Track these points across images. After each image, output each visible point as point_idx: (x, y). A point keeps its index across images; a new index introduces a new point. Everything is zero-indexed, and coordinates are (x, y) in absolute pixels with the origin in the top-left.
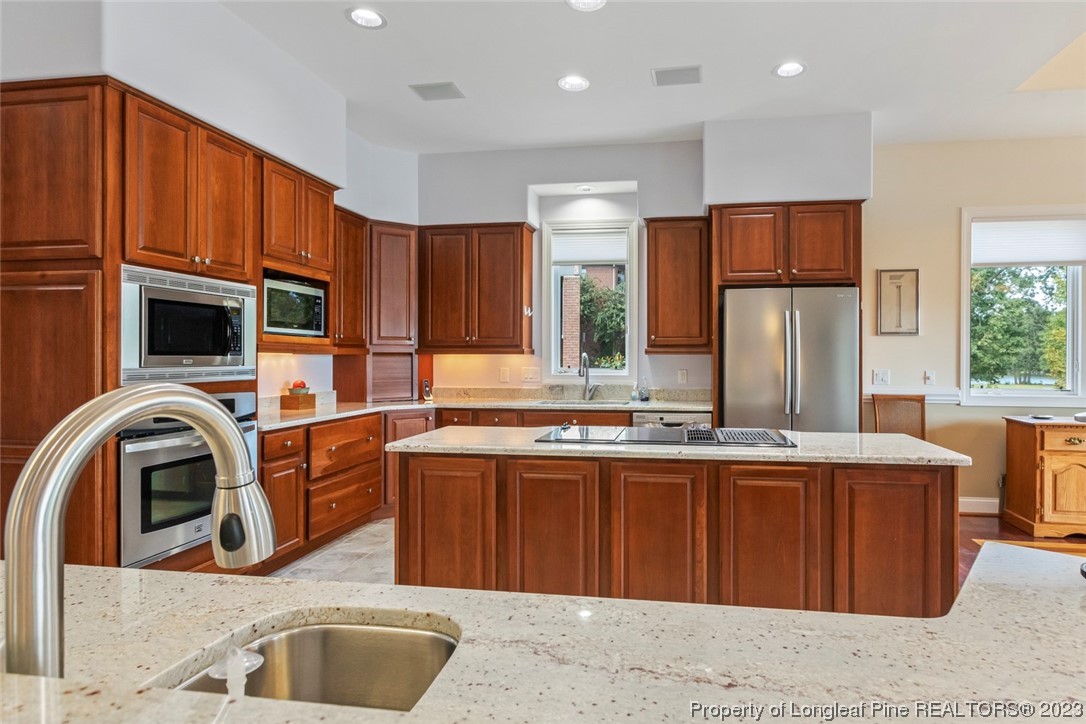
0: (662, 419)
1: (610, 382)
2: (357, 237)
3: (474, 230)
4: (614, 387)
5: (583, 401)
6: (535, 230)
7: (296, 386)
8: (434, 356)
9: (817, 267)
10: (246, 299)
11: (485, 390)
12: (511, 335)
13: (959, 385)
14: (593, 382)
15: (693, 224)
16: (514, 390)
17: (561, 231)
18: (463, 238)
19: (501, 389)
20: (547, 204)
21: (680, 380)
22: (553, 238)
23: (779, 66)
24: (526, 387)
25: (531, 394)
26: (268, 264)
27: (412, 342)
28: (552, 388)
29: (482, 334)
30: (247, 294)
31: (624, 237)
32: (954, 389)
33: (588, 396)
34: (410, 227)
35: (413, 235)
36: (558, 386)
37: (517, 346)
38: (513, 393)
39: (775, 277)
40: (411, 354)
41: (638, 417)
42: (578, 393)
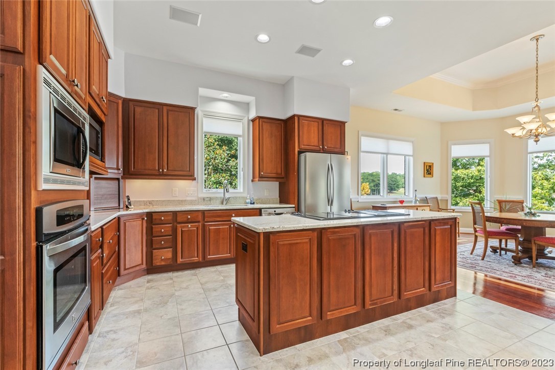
0: (275, 211)
1: (233, 195)
3: (164, 107)
4: (236, 198)
9: (333, 146)
10: (86, 124)
11: (163, 201)
12: (188, 170)
13: (358, 194)
15: (279, 122)
16: (182, 201)
17: (209, 115)
18: (157, 111)
19: (174, 201)
21: (266, 194)
22: (204, 119)
23: (343, 61)
24: (188, 199)
25: (192, 202)
26: (89, 100)
27: (120, 172)
29: (169, 168)
30: (86, 120)
31: (241, 124)
32: (357, 196)
33: (225, 203)
34: (119, 97)
35: (120, 102)
36: (208, 198)
37: (191, 176)
38: (181, 202)
39: (319, 149)
40: (118, 179)
41: (264, 211)
42: (219, 201)
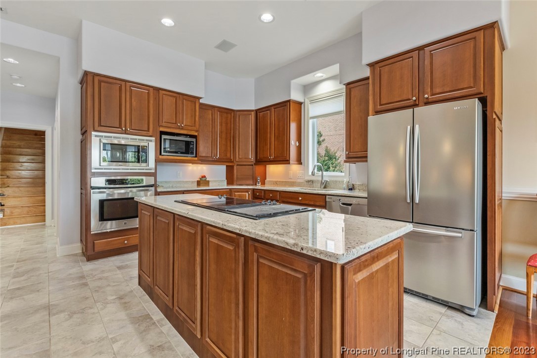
0: (340, 200)
1: (334, 179)
2: (227, 117)
3: (273, 107)
5: (320, 189)
6: (302, 103)
7: (203, 177)
8: (267, 166)
10: (150, 143)
11: (283, 182)
12: (286, 155)
14: (325, 179)
16: (293, 182)
17: (313, 101)
18: (269, 112)
19: (289, 182)
20: (307, 88)
22: (309, 105)
24: (298, 181)
25: (300, 184)
26: (162, 129)
28: (309, 181)
29: (275, 155)
30: (151, 141)
33: (322, 186)
35: (253, 114)
36: (311, 181)
37: (288, 160)
39: (412, 102)
40: (252, 165)
41: (329, 198)
42: (318, 185)
